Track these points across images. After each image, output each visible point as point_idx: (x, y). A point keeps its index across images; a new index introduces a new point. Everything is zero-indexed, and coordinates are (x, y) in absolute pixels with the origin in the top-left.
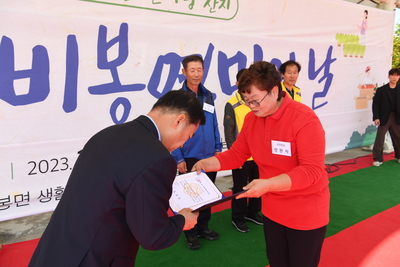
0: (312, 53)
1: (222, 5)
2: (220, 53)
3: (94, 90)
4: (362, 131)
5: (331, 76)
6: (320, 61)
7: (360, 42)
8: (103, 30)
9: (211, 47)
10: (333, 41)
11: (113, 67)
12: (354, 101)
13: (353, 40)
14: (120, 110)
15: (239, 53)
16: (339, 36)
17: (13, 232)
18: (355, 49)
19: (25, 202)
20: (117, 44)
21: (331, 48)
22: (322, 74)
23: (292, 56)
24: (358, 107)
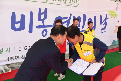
0: (101, 16)
1: (74, 2)
2: (74, 16)
3: (37, 27)
4: (116, 40)
5: (107, 23)
6: (103, 19)
7: (116, 13)
8: (40, 10)
9: (71, 15)
10: (107, 13)
11: (43, 20)
12: (114, 31)
13: (114, 13)
14: (45, 33)
15: (79, 16)
17: (15, 67)
18: (114, 15)
19: (18, 58)
20: (44, 14)
21: (107, 15)
22: (104, 23)
23: (95, 17)
24: (115, 33)
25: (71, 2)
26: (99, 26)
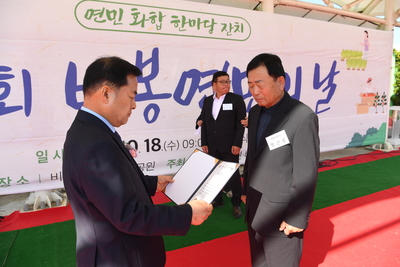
0: (317, 67)
1: (237, 30)
2: (236, 70)
4: (363, 133)
5: (335, 86)
6: (324, 74)
7: (363, 57)
8: (139, 54)
9: (227, 64)
10: (337, 57)
11: (147, 81)
12: (356, 108)
13: (357, 56)
14: (152, 113)
16: (345, 52)
18: (356, 60)
20: (151, 64)
21: (335, 63)
22: (326, 84)
23: (299, 70)
24: (359, 112)
25: (228, 28)
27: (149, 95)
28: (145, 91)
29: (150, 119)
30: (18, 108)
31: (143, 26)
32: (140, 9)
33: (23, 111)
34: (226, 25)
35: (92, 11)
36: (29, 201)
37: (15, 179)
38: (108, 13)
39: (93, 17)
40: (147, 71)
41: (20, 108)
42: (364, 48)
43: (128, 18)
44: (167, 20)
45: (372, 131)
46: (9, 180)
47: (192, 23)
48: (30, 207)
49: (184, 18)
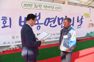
0: (78, 17)
1: (59, 8)
2: (58, 18)
4: (89, 33)
5: (82, 22)
6: (80, 19)
8: (36, 14)
9: (56, 17)
10: (83, 15)
15: (62, 17)
16: (85, 14)
18: (87, 16)
22: (80, 21)
23: (74, 18)
24: (88, 28)
25: (57, 8)
26: (76, 24)
27: (38, 24)
28: (37, 23)
29: (38, 29)
30: (8, 26)
31: (37, 8)
32: (36, 4)
33: (9, 27)
34: (56, 7)
35: (25, 4)
36: (10, 47)
37: (7, 42)
38: (29, 5)
39: (26, 6)
40: (38, 18)
41: (9, 26)
42: (89, 13)
43: (33, 6)
44: (42, 6)
45: (91, 33)
46: (6, 43)
47: (48, 7)
48: (10, 49)
49: (46, 6)
